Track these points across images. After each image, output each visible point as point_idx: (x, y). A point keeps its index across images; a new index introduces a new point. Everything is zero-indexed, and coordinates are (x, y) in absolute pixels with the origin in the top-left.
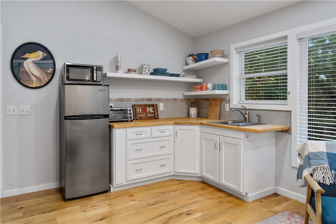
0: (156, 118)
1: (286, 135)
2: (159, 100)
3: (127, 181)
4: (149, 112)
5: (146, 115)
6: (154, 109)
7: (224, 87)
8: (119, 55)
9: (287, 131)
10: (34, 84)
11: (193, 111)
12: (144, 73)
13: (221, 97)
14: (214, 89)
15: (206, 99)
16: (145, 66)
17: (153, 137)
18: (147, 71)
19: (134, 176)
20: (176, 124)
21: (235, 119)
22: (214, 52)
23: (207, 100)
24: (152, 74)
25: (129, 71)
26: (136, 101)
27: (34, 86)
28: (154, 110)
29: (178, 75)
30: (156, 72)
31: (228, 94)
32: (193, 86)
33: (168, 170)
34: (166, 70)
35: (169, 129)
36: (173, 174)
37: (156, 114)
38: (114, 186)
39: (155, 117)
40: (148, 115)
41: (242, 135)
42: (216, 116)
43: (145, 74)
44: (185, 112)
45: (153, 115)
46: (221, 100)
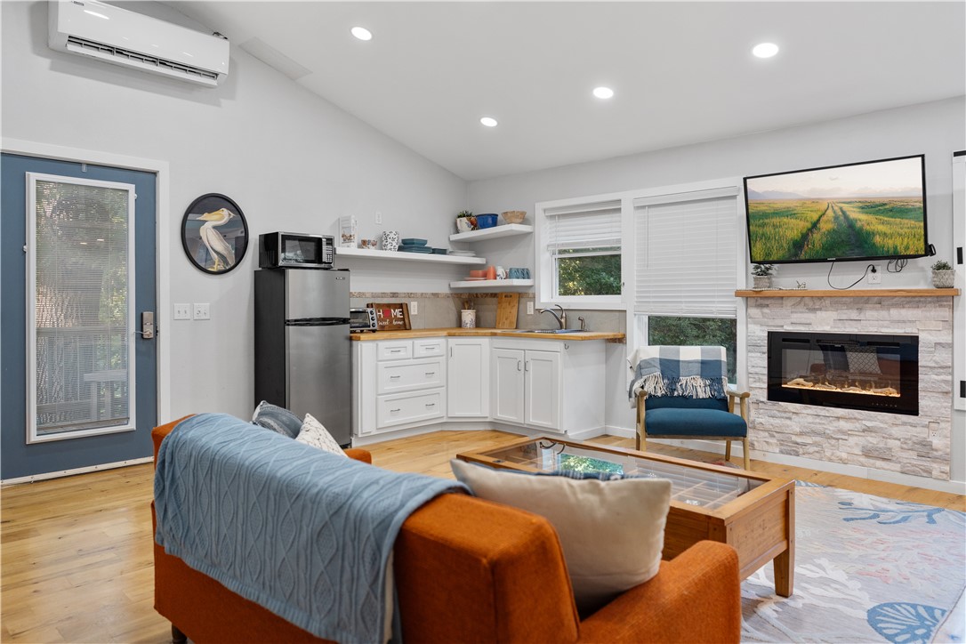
0: (408, 327)
1: (620, 346)
2: (410, 295)
3: (378, 429)
4: (395, 316)
5: (391, 322)
6: (402, 312)
7: (525, 274)
8: (353, 216)
9: (621, 340)
10: (215, 266)
11: (469, 316)
12: (389, 247)
13: (520, 291)
14: (508, 276)
15: (492, 294)
16: (392, 235)
17: (415, 356)
18: (394, 244)
19: (389, 421)
20: (450, 335)
21: (543, 326)
22: (509, 215)
23: (494, 295)
24: (400, 249)
25: (364, 243)
26: (373, 297)
27: (215, 270)
28: (403, 314)
29: (443, 252)
30: (407, 245)
31: (531, 286)
32: (467, 271)
33: (437, 413)
34: (426, 242)
35: (438, 344)
36: (444, 420)
37: (407, 321)
38: (360, 436)
39: (405, 326)
40: (395, 323)
41: (559, 346)
42: (511, 323)
43: (390, 249)
44: (453, 317)
45: (401, 323)
46: (519, 296)
